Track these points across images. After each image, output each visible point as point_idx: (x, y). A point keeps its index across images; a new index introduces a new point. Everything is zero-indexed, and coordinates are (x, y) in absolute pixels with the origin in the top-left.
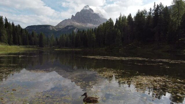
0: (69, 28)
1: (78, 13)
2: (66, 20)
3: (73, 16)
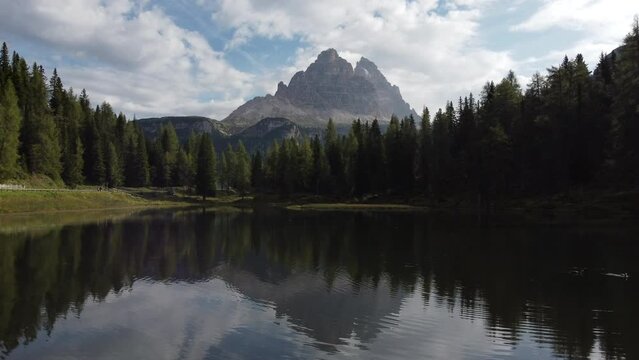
0: (271, 126)
1: (299, 74)
2: (257, 100)
3: (281, 85)
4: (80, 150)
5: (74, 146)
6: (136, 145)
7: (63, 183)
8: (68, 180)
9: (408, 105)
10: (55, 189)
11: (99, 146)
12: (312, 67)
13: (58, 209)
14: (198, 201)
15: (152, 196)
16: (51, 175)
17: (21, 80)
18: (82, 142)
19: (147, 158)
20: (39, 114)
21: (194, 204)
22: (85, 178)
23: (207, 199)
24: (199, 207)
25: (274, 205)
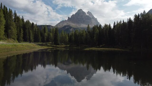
0: (67, 27)
1: (73, 15)
2: (63, 21)
3: (69, 18)
4: (22, 32)
5: (20, 30)
6: (37, 31)
7: (17, 41)
8: (19, 40)
9: (99, 23)
10: (15, 44)
11: (27, 31)
12: (76, 14)
13: (17, 50)
14: (54, 47)
15: (42, 45)
16: (14, 39)
17: (6, 12)
18: (23, 30)
19: (40, 34)
20: (10, 21)
21: (53, 47)
22: (23, 40)
23: (57, 46)
24: (55, 48)
25: (75, 48)
